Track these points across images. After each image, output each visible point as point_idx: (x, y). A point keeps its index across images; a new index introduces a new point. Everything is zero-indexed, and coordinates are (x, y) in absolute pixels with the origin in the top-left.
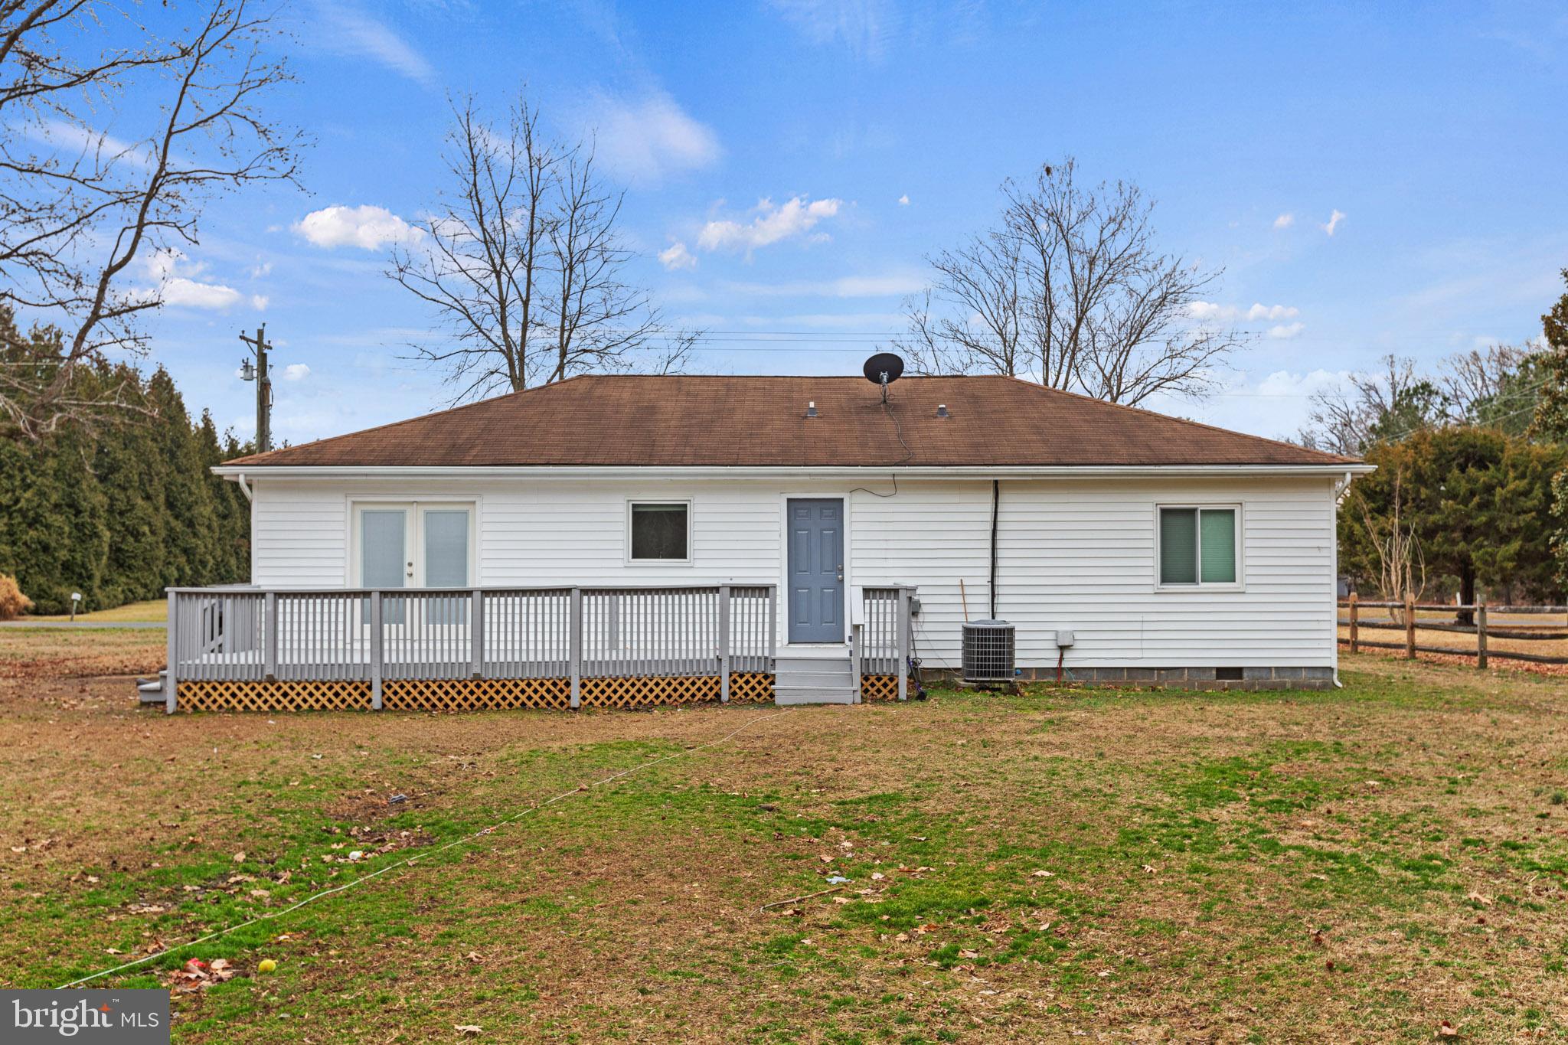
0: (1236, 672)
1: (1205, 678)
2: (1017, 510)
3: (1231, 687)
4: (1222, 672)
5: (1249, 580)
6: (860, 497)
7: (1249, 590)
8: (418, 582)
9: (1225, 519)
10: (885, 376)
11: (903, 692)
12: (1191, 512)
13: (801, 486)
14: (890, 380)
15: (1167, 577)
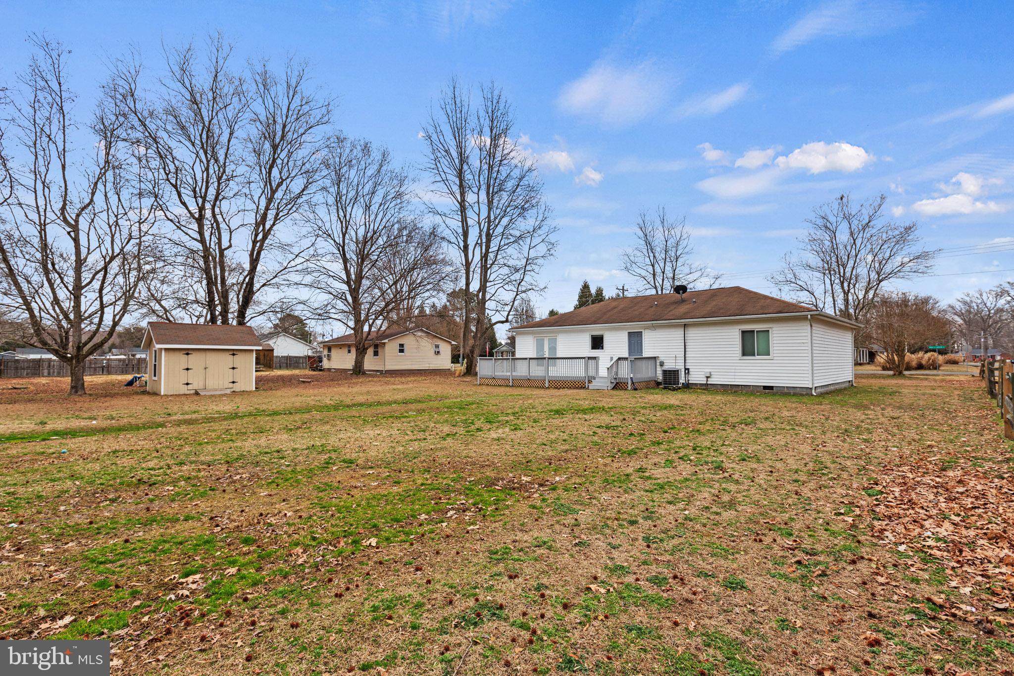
0: (771, 388)
1: (758, 389)
2: (692, 333)
3: (769, 393)
4: (765, 388)
5: (775, 355)
6: (647, 331)
7: (775, 358)
8: (547, 356)
9: (765, 334)
10: (681, 292)
11: (629, 388)
12: (753, 332)
13: (634, 328)
14: (683, 293)
15: (744, 354)
